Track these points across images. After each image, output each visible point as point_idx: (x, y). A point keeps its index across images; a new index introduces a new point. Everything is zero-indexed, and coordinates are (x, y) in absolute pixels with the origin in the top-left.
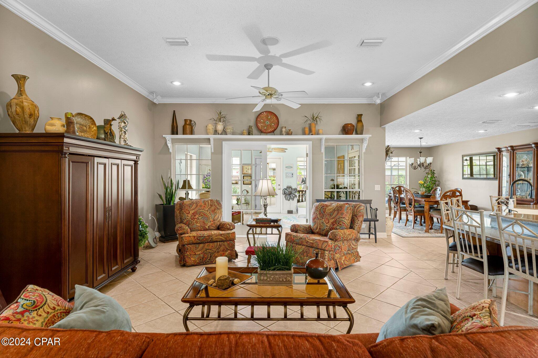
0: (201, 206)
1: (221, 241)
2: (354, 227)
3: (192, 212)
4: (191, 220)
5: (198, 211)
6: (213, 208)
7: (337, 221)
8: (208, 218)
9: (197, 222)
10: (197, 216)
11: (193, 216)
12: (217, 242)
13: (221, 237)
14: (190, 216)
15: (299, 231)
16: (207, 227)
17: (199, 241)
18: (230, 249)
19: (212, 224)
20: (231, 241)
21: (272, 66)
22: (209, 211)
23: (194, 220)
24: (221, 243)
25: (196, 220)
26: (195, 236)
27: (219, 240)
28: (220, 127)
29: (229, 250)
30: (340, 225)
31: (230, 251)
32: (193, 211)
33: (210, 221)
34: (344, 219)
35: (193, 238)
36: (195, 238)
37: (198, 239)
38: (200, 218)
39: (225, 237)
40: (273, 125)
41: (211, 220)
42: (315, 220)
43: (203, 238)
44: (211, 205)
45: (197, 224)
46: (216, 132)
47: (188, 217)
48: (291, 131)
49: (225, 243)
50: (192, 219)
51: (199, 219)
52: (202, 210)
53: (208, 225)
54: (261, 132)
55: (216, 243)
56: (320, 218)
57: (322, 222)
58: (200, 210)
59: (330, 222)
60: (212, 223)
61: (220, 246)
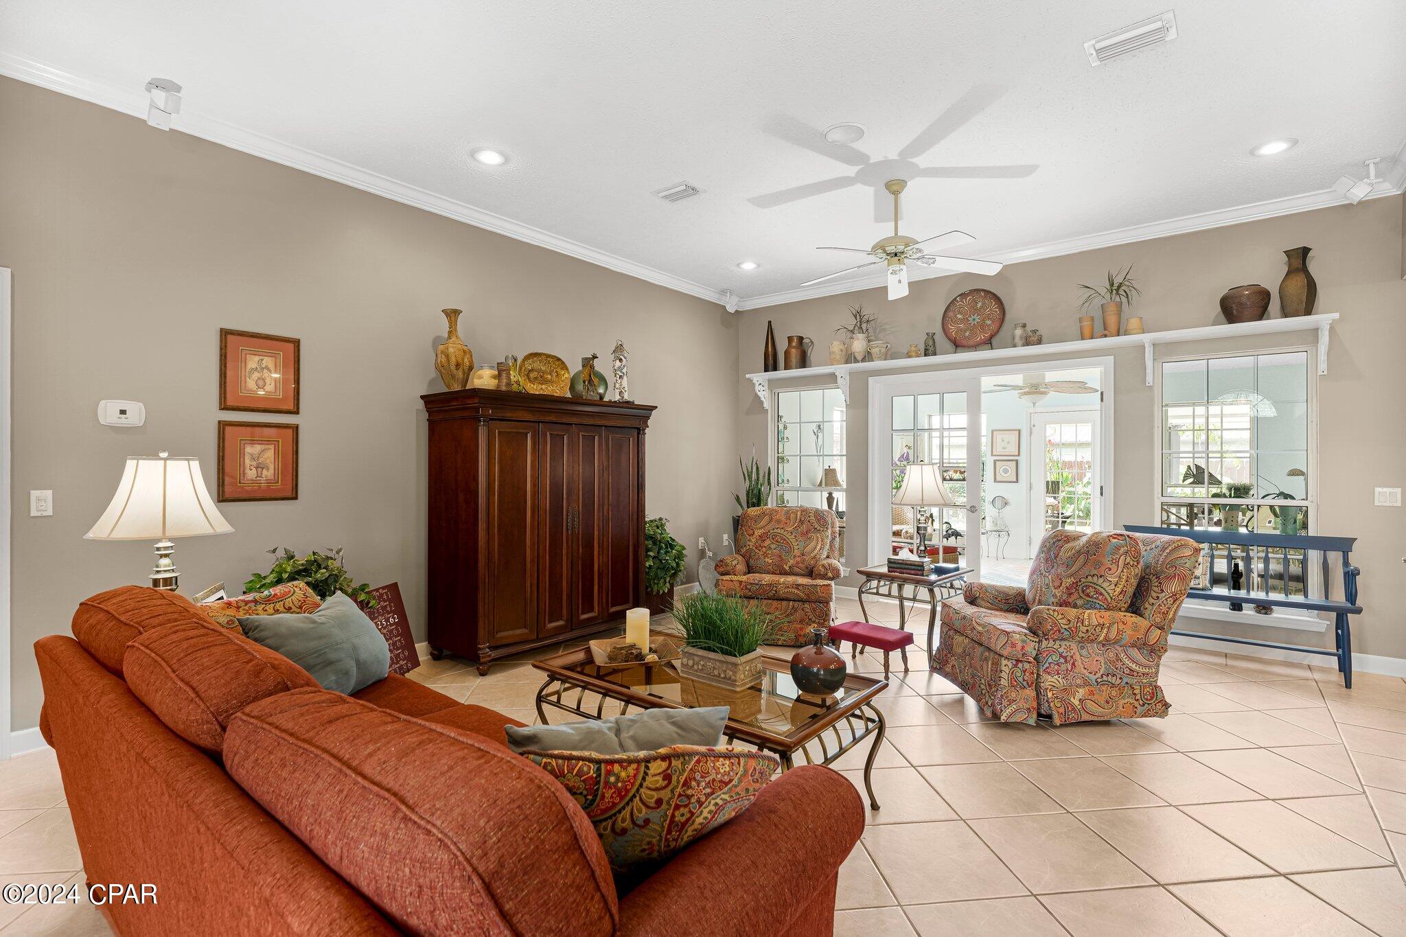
0: (778, 521)
1: (798, 601)
2: (1142, 608)
3: (758, 532)
4: (754, 548)
5: (771, 531)
6: (804, 528)
7: (1079, 584)
8: (790, 549)
9: (766, 555)
10: (767, 543)
11: (760, 542)
12: (788, 600)
13: (796, 591)
14: (753, 540)
15: (979, 601)
16: (787, 568)
17: (750, 594)
18: (817, 621)
19: (798, 563)
20: (820, 603)
21: (903, 183)
22: (794, 534)
23: (760, 550)
24: (796, 604)
25: (764, 549)
26: (741, 582)
27: (792, 597)
28: (859, 345)
29: (814, 622)
30: (1088, 595)
31: (816, 625)
32: (761, 532)
33: (795, 557)
34: (1101, 580)
35: (737, 585)
36: (741, 584)
37: (747, 589)
38: (773, 546)
39: (807, 591)
40: (989, 322)
41: (797, 552)
42: (1035, 576)
43: (757, 587)
44: (801, 522)
45: (767, 560)
46: (850, 358)
47: (750, 543)
48: (1038, 333)
49: (806, 605)
50: (756, 548)
51: (770, 548)
52: (779, 531)
53: (789, 564)
54: (957, 345)
55: (784, 603)
56: (1044, 573)
57: (1047, 585)
58: (776, 530)
59: (1063, 585)
60: (799, 559)
61: (793, 611)
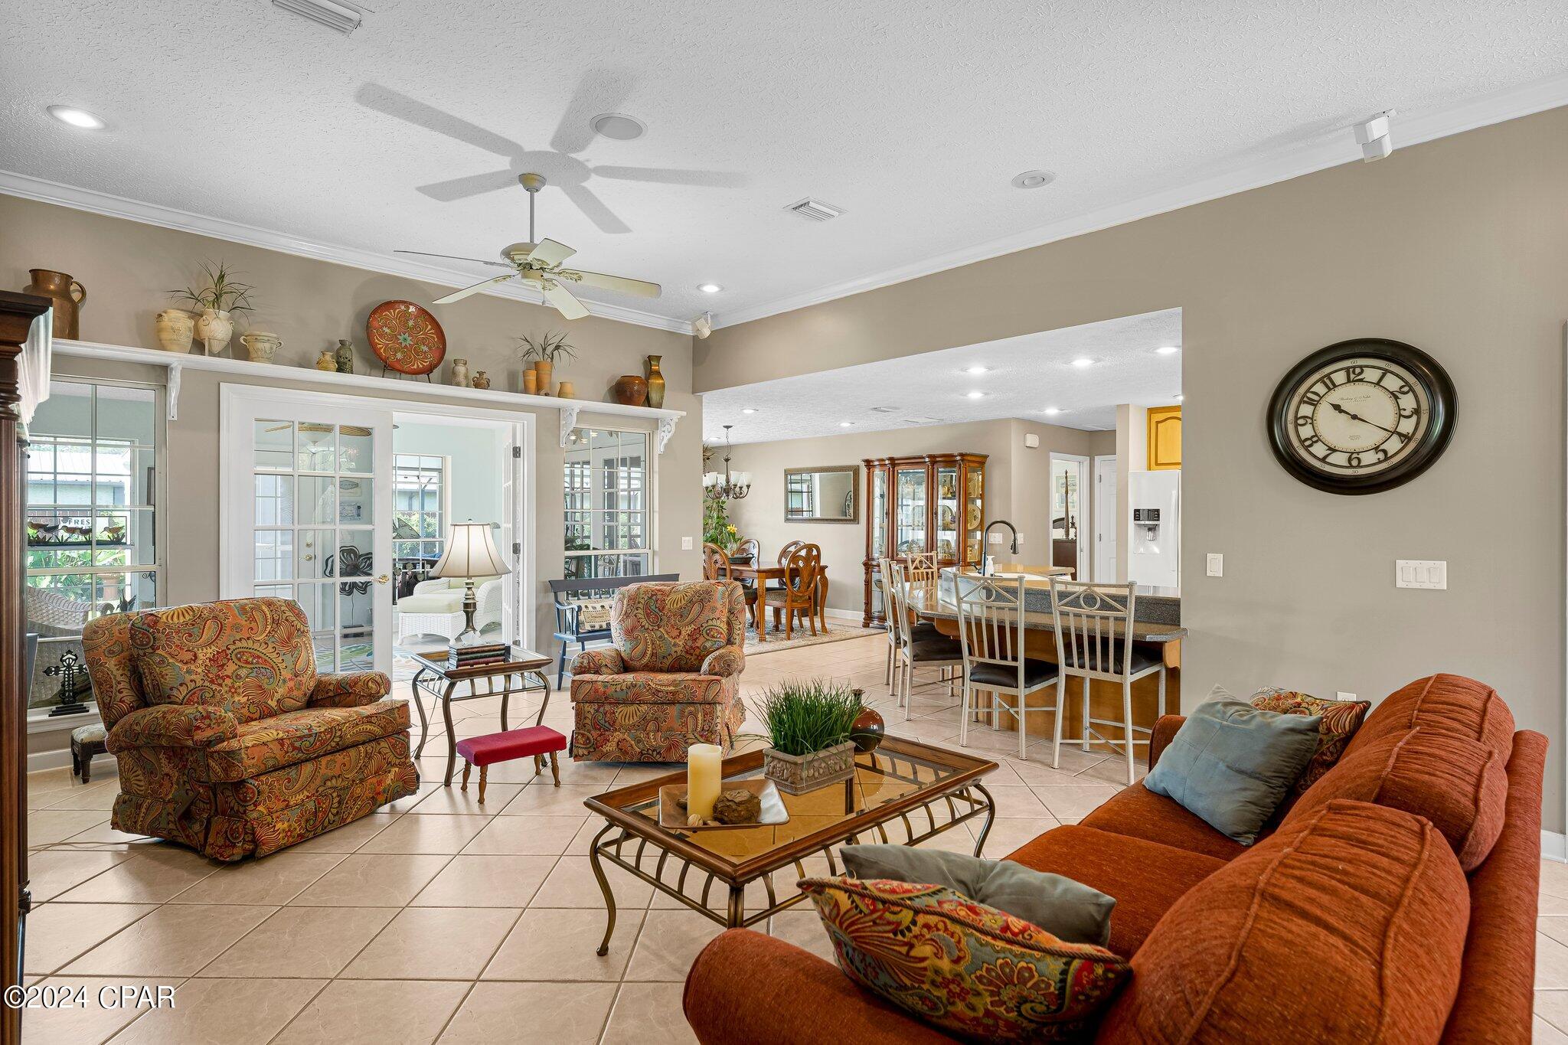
0: (237, 628)
1: (370, 741)
2: (732, 639)
3: (205, 654)
4: (207, 684)
5: (232, 647)
6: (282, 631)
7: (702, 629)
8: (274, 670)
9: (233, 690)
10: (230, 668)
11: (214, 670)
12: (355, 745)
13: (369, 727)
14: (199, 670)
15: (604, 669)
16: (273, 704)
17: (300, 755)
18: (398, 761)
19: (291, 690)
20: (398, 733)
21: (543, 181)
22: (271, 645)
23: (221, 685)
24: (369, 747)
25: (228, 682)
26: (282, 740)
27: (362, 738)
28: (218, 327)
29: (394, 765)
30: (713, 637)
31: (397, 769)
32: (210, 651)
33: (284, 681)
34: (719, 621)
35: (276, 747)
36: (282, 745)
37: (295, 748)
38: (243, 672)
39: (383, 722)
40: (425, 348)
41: (286, 674)
42: (636, 634)
43: (312, 739)
44: (276, 622)
45: (236, 699)
46: (199, 346)
47: (193, 677)
48: (485, 376)
49: (383, 744)
50: (212, 682)
51: (238, 677)
52: (244, 644)
53: (277, 696)
54: (387, 367)
55: (353, 752)
56: (651, 628)
57: (661, 637)
58: (238, 644)
59: (683, 632)
60: (291, 684)
61: (366, 760)
